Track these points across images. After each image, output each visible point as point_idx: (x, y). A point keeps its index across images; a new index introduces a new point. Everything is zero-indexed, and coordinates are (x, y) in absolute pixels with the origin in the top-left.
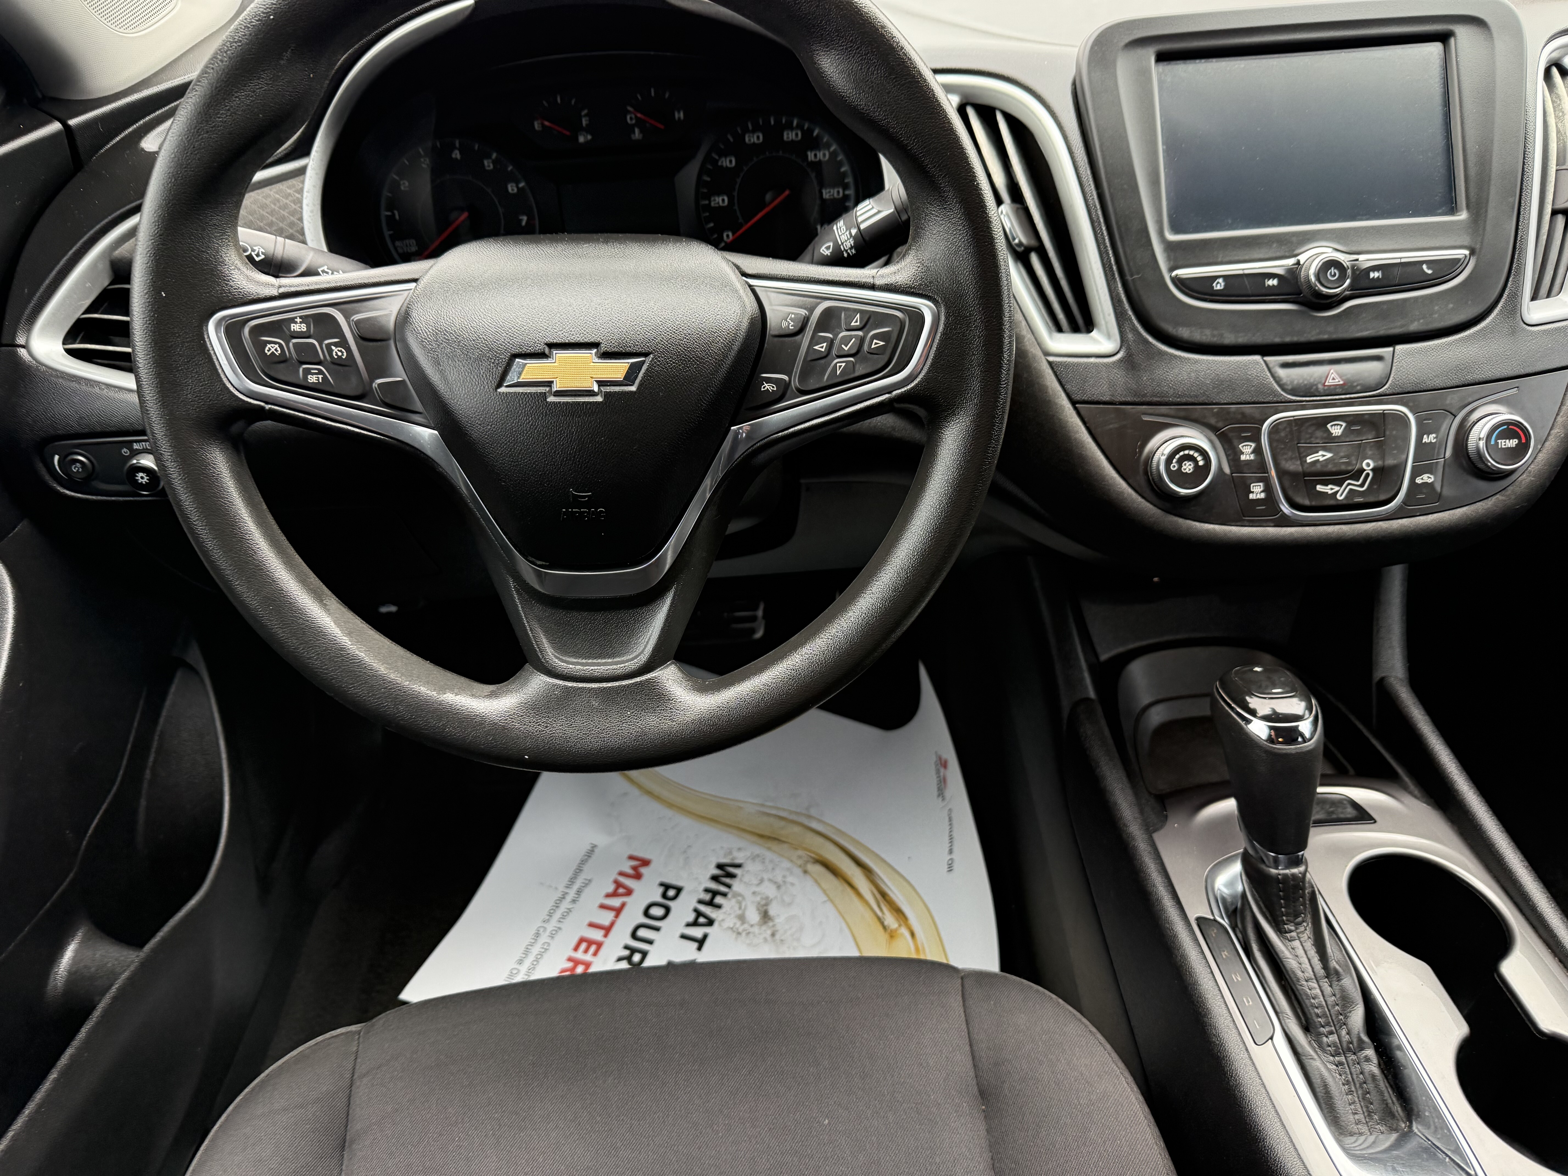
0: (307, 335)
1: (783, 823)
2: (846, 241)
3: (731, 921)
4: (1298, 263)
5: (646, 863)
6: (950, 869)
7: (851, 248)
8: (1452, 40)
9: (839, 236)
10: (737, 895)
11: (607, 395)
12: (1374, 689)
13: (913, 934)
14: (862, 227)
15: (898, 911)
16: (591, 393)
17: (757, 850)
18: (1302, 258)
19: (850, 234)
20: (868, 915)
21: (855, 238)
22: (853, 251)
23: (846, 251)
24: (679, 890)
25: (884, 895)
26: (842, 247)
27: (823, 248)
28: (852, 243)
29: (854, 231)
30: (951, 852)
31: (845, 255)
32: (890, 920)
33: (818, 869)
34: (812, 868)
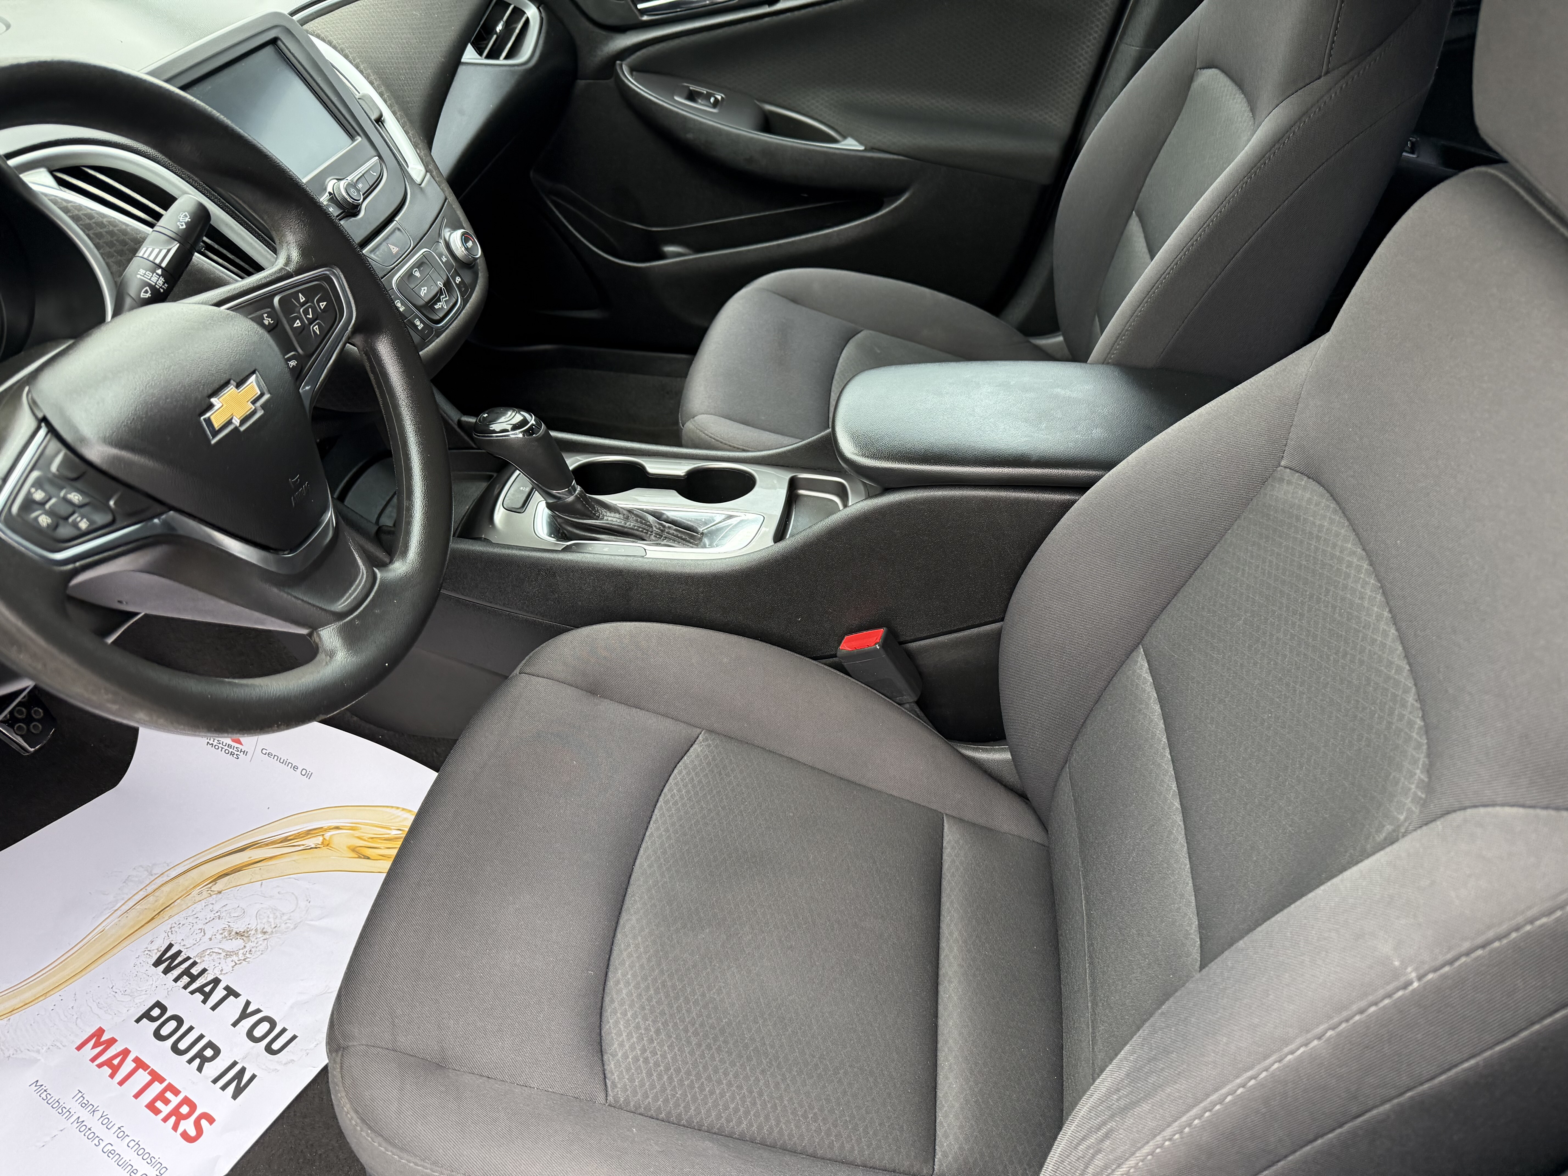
0: (48, 498)
1: (151, 899)
2: (158, 280)
3: (227, 965)
4: (330, 193)
5: (100, 1032)
6: (308, 775)
7: (163, 285)
8: (279, 43)
9: (150, 279)
10: (201, 955)
11: (263, 407)
12: (458, 430)
13: (337, 828)
14: (164, 265)
15: (309, 833)
16: (254, 413)
17: (166, 927)
18: (330, 189)
19: (157, 274)
20: (295, 857)
21: (162, 275)
22: (166, 285)
23: (161, 287)
24: (158, 1004)
25: (286, 840)
26: (157, 286)
27: (142, 294)
28: (163, 279)
29: (159, 271)
30: (295, 768)
31: (162, 291)
32: (311, 842)
33: (221, 884)
34: (216, 888)
